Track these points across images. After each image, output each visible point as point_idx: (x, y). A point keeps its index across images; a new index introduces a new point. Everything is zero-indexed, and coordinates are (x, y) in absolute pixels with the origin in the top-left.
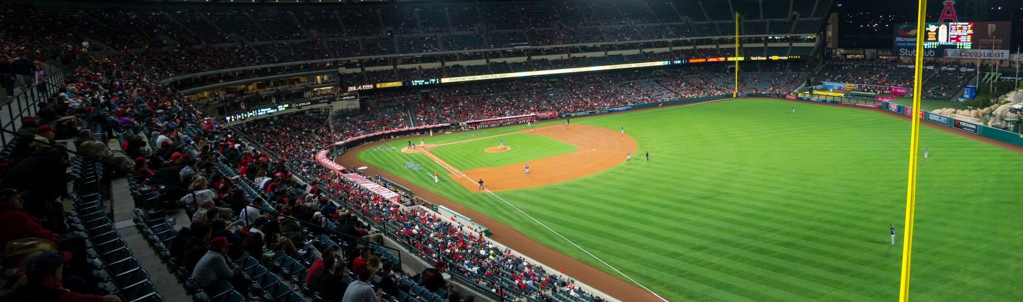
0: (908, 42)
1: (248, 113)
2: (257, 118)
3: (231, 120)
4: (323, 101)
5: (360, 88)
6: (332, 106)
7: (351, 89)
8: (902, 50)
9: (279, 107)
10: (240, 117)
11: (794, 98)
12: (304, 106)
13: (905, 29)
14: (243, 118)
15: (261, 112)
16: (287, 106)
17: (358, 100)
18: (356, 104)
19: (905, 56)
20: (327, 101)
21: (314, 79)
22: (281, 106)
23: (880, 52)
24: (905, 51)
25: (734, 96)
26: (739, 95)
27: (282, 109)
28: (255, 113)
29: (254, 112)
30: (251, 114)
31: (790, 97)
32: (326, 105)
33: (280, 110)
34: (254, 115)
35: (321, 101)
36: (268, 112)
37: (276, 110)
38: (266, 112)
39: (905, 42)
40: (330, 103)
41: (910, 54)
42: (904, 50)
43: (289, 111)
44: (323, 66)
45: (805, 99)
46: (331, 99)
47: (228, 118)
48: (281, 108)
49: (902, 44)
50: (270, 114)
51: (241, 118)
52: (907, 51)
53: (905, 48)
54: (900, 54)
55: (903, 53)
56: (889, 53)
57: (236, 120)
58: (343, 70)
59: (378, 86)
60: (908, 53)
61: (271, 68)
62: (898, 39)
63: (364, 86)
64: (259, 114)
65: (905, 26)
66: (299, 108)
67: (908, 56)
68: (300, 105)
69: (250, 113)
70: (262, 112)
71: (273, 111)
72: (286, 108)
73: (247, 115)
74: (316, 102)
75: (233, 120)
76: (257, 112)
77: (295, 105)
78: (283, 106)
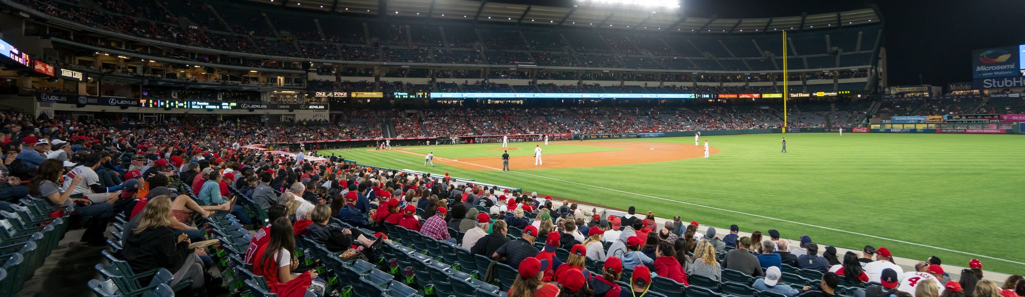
0: (996, 71)
1: (177, 102)
2: (190, 112)
3: (147, 104)
4: (284, 107)
5: (330, 94)
6: (294, 115)
7: (319, 94)
8: (987, 82)
9: (223, 104)
10: (162, 104)
11: (865, 131)
12: (257, 108)
13: (988, 56)
14: (168, 106)
15: (196, 105)
16: (234, 104)
17: (327, 112)
18: (326, 116)
19: (993, 87)
20: (288, 107)
21: (275, 80)
22: (227, 104)
23: (952, 87)
24: (992, 82)
25: (784, 130)
26: (790, 130)
27: (227, 107)
28: (187, 105)
29: (185, 103)
30: (182, 104)
31: (858, 130)
32: (286, 112)
33: (224, 107)
34: (185, 107)
35: (281, 107)
36: (207, 107)
37: (218, 107)
38: (204, 106)
39: (991, 71)
40: (292, 111)
41: (1001, 84)
42: (990, 81)
43: (236, 112)
44: (288, 65)
45: (881, 130)
46: (294, 107)
47: (143, 101)
48: (225, 105)
49: (986, 74)
50: (209, 110)
51: (164, 107)
52: (994, 82)
53: (991, 78)
54: (985, 86)
55: (989, 85)
56: (967, 87)
57: (155, 106)
58: (313, 76)
59: (354, 95)
60: (996, 84)
61: (222, 56)
62: (978, 69)
63: (335, 93)
64: (193, 107)
65: (989, 52)
66: (251, 110)
67: (998, 87)
68: (252, 107)
69: (179, 102)
70: (198, 105)
71: (213, 107)
72: (233, 108)
73: (175, 104)
74: (275, 107)
75: (151, 106)
76: (191, 105)
77: (246, 106)
78: (229, 104)
